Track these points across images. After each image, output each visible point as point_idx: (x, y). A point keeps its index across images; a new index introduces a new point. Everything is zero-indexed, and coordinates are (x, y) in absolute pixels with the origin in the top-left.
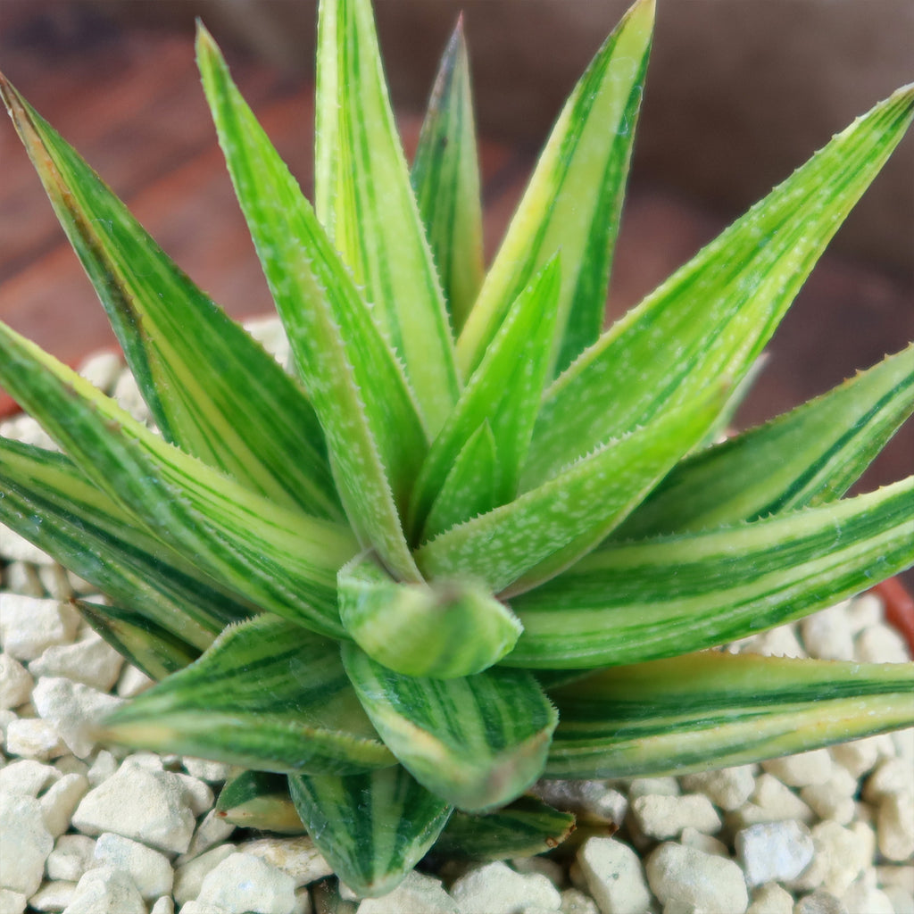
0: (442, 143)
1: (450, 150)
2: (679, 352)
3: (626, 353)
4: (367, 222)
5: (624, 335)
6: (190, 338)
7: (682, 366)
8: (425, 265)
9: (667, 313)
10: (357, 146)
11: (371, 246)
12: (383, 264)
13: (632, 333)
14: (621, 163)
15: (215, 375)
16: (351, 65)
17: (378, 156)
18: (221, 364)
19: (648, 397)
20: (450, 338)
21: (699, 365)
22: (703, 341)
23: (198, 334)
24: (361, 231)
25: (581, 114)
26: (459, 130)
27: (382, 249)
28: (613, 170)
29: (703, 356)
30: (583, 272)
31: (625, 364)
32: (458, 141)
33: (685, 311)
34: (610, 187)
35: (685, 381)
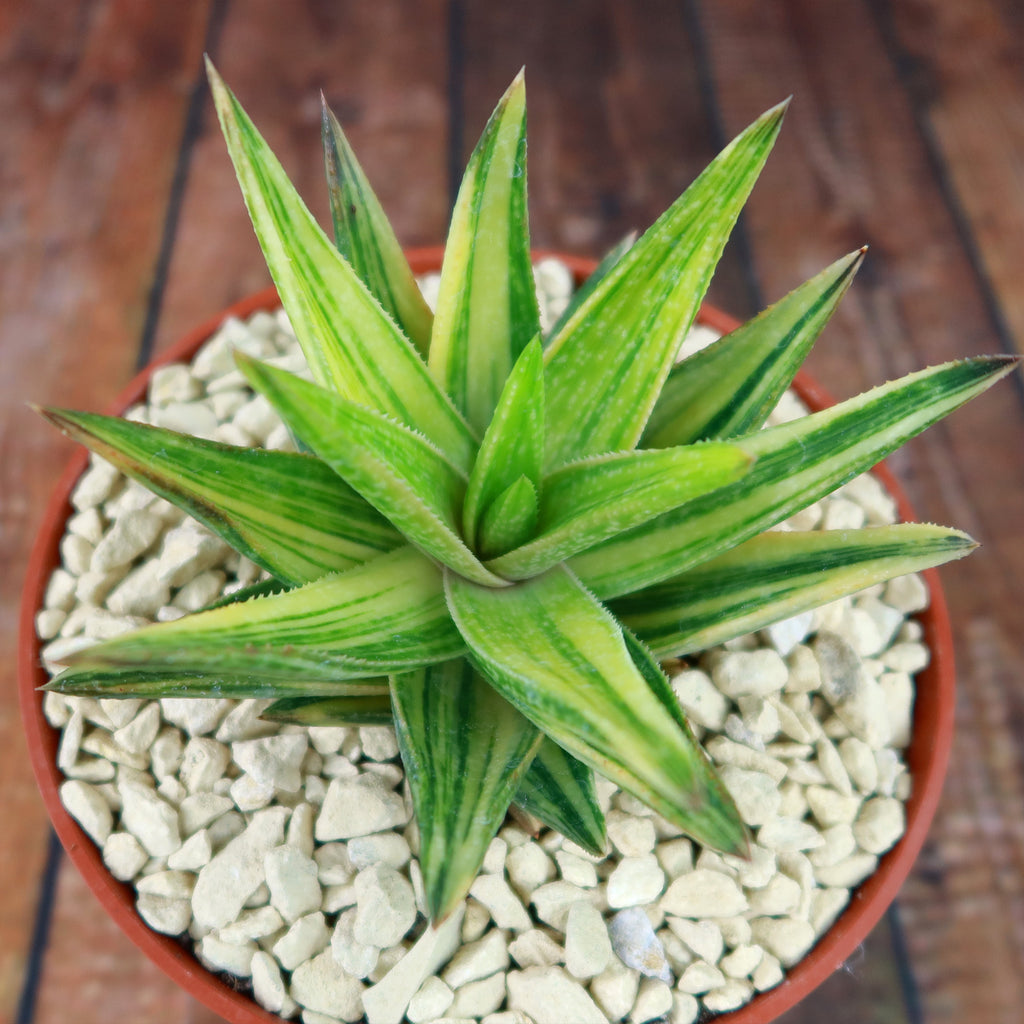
0: (352, 210)
1: (360, 214)
2: (624, 334)
3: (580, 345)
4: (337, 323)
5: (575, 333)
6: (249, 485)
7: (631, 345)
8: (390, 329)
9: (606, 310)
10: (308, 273)
11: (347, 339)
12: (360, 345)
13: (581, 330)
14: (522, 196)
15: (275, 497)
16: (282, 216)
17: (325, 271)
18: (275, 487)
19: (610, 373)
20: (422, 363)
21: (647, 343)
22: (643, 324)
23: (252, 478)
24: (335, 333)
25: (481, 177)
26: (360, 193)
27: (354, 335)
28: (516, 203)
29: (647, 336)
30: (511, 280)
31: (582, 352)
32: (363, 203)
33: (620, 304)
34: (517, 215)
35: (637, 357)
